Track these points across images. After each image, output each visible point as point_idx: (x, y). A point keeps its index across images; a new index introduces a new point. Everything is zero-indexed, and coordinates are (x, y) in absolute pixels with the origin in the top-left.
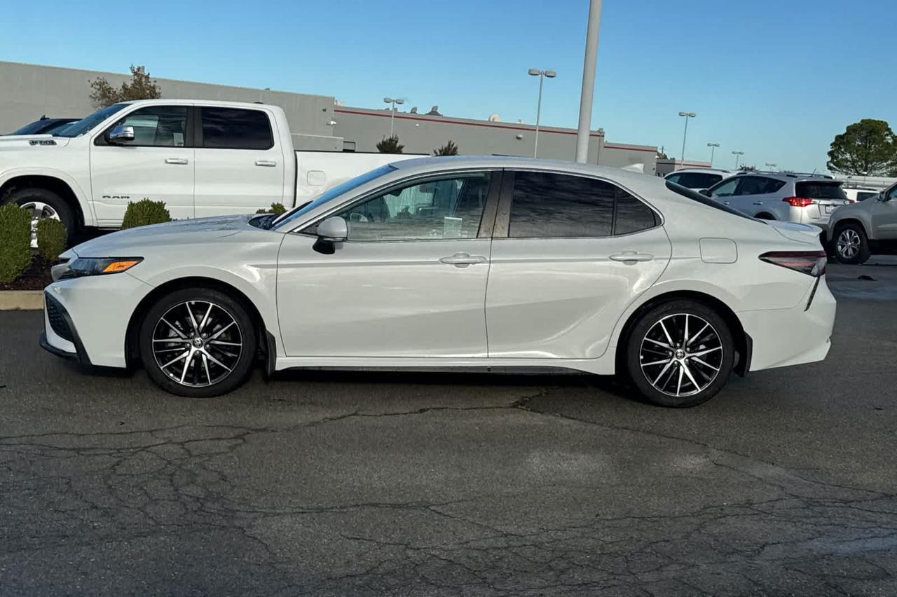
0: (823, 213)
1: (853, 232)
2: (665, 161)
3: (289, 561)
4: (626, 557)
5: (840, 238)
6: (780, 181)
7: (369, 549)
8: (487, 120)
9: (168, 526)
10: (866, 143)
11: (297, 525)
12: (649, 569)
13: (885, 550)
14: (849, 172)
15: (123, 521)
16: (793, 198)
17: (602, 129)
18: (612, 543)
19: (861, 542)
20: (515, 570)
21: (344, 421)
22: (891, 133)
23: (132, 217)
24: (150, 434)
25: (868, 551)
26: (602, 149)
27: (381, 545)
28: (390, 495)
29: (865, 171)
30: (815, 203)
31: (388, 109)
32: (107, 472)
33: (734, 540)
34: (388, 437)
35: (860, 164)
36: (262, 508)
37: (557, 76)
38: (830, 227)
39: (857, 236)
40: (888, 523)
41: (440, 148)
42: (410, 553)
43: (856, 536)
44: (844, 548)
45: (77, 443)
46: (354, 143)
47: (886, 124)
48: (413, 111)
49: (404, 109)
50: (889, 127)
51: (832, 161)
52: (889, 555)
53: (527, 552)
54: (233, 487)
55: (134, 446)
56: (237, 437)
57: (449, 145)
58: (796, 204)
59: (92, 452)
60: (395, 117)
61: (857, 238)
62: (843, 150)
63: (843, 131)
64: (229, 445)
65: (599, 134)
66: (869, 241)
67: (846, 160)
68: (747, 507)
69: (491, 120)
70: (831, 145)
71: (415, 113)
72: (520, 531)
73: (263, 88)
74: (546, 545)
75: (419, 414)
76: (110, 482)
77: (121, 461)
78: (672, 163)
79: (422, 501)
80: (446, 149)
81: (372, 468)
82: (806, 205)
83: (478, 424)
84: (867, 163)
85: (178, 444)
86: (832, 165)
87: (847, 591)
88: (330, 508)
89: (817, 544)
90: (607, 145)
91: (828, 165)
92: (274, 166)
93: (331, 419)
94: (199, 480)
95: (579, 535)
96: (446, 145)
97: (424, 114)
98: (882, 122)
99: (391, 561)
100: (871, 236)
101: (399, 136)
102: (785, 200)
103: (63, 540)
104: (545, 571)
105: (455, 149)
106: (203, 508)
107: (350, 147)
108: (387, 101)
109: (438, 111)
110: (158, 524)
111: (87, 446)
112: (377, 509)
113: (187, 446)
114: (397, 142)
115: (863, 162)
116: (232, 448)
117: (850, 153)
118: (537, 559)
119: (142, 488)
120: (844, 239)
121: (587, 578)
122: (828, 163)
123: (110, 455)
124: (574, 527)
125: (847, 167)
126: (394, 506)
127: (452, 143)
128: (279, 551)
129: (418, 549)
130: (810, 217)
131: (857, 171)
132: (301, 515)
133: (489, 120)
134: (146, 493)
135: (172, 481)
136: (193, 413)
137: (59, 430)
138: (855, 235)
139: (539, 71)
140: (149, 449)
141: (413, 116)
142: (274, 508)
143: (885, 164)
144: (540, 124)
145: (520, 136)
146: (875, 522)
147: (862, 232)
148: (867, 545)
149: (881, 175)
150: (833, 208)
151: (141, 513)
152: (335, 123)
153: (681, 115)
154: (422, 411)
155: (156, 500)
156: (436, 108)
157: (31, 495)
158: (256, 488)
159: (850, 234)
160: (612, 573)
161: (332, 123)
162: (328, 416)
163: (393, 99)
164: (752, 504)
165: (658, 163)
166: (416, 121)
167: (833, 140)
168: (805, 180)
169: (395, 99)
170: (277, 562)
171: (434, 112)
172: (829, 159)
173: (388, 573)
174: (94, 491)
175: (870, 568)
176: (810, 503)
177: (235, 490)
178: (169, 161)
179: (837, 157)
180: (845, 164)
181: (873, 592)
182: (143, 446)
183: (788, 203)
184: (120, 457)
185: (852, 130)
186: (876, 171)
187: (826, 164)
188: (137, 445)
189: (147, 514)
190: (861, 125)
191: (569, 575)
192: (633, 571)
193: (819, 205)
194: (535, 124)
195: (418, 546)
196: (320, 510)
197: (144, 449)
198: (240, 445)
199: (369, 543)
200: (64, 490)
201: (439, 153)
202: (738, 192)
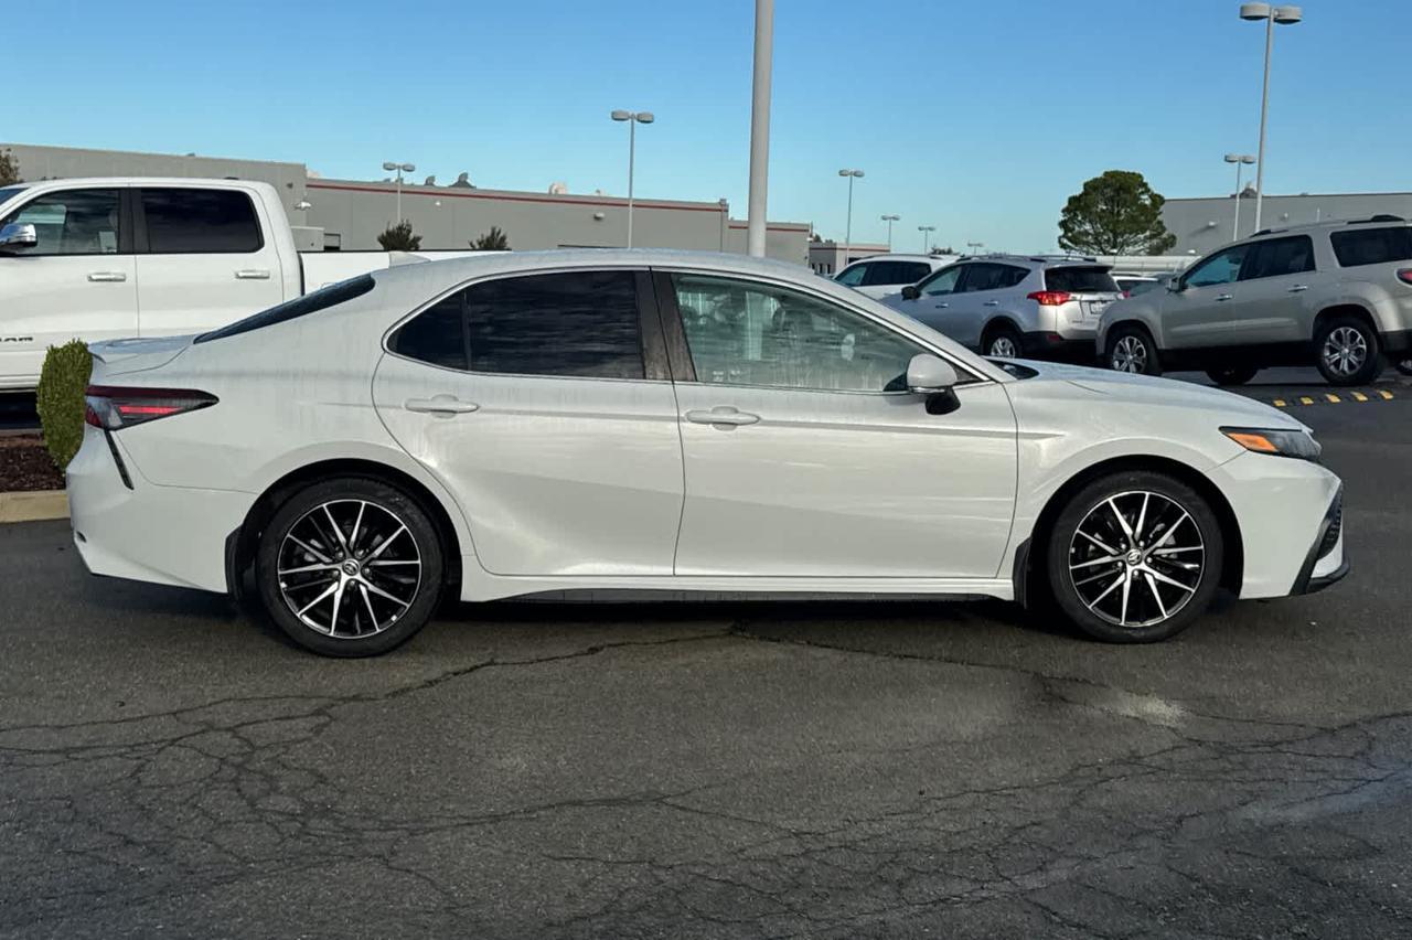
0: (1087, 313)
1: (1136, 340)
2: (819, 245)
3: (478, 902)
4: (987, 853)
5: (1117, 350)
6: (1023, 269)
7: (594, 872)
8: (547, 191)
9: (261, 862)
10: (1112, 207)
11: (468, 845)
12: (1028, 870)
13: (1355, 813)
14: (1091, 250)
15: (184, 861)
16: (1042, 293)
17: (725, 200)
18: (958, 833)
19: (1316, 803)
20: (830, 888)
21: (478, 675)
22: (1148, 190)
23: (56, 371)
24: (172, 717)
25: (1332, 817)
26: (726, 229)
27: (611, 866)
28: (595, 786)
29: (1114, 247)
30: (1074, 299)
31: (388, 180)
32: (127, 784)
33: (1134, 814)
34: (556, 695)
35: (1106, 237)
36: (401, 823)
37: (656, 120)
38: (1100, 333)
39: (1141, 346)
40: (1343, 772)
41: (480, 238)
42: (662, 874)
43: (1304, 795)
44: (1298, 814)
45: (59, 741)
46: (339, 235)
47: (1140, 176)
48: (430, 181)
49: (416, 179)
50: (1145, 181)
51: (1064, 236)
52: (1364, 820)
53: (839, 858)
54: (344, 792)
55: (155, 739)
56: (318, 713)
57: (493, 234)
58: (1047, 301)
59: (88, 753)
60: (402, 192)
61: (1140, 349)
62: (1080, 218)
63: (1079, 191)
64: (308, 726)
65: (720, 207)
66: (1160, 353)
67: (1086, 233)
68: (1134, 763)
69: (553, 192)
70: (1063, 211)
71: (432, 184)
72: (815, 827)
73: (184, 154)
74: (862, 844)
75: (590, 656)
76: (139, 800)
77: (143, 765)
78: (831, 248)
79: (649, 792)
80: (488, 240)
81: (552, 746)
82: (1062, 302)
83: (686, 666)
84: (1115, 237)
85: (228, 730)
86: (1065, 241)
87: (1325, 878)
88: (509, 814)
89: (1255, 812)
90: (732, 225)
91: (1060, 242)
92: (267, 278)
93: (456, 674)
94: (283, 785)
95: (905, 825)
96: (488, 233)
97: (446, 185)
98: (1134, 174)
99: (636, 889)
100: (1162, 344)
101: (411, 222)
102: (1031, 296)
103: (98, 899)
104: (877, 885)
105: (503, 239)
106: (307, 830)
107: (333, 242)
108: (389, 167)
109: (468, 181)
110: (245, 861)
111: (78, 744)
112: (583, 809)
113: (243, 731)
114: (409, 231)
115: (1111, 235)
116: (318, 730)
117: (1090, 222)
118: (857, 867)
119: (195, 806)
120: (1122, 350)
121: (942, 890)
122: (1060, 238)
123: (121, 755)
124: (893, 814)
125: (1087, 244)
126: (610, 802)
127: (497, 230)
128: (454, 888)
129: (671, 867)
130: (1068, 320)
131: (1102, 250)
132: (468, 829)
133: (550, 193)
134: (205, 813)
135: (239, 790)
136: (232, 679)
137: (21, 721)
138: (1138, 344)
139: (627, 113)
140: (181, 742)
141: (429, 190)
142: (419, 820)
143: (1142, 236)
144: (634, 196)
145: (600, 215)
146: (1323, 771)
147: (1147, 339)
148: (1329, 807)
149: (1136, 254)
150: (1102, 305)
151: (209, 845)
152: (309, 205)
153: (842, 174)
154: (593, 651)
155: (225, 823)
156: (464, 176)
157: (17, 830)
158: (380, 792)
159: (1131, 342)
160: (976, 880)
161: (304, 205)
162: (450, 668)
163: (397, 164)
164: (1139, 758)
165: (811, 249)
166: (436, 197)
167: (1065, 204)
168: (1057, 266)
169: (401, 164)
170: (458, 906)
171: (462, 182)
172: (1061, 232)
173: (640, 908)
174: (119, 816)
175: (1345, 842)
176: (1222, 750)
177: (348, 796)
178: (94, 277)
179: (1072, 230)
180: (1085, 239)
181: (1363, 877)
182: (169, 737)
183: (1035, 301)
184: (139, 758)
185: (1091, 187)
186: (1131, 248)
187: (1057, 240)
188: (160, 737)
189: (219, 847)
190: (1105, 180)
191: (913, 888)
192: (1006, 874)
193: (1081, 302)
194: (627, 196)
195: (668, 862)
196: (495, 818)
197: (173, 742)
198: (326, 725)
199: (591, 863)
200: (70, 818)
201: (477, 247)
202: (960, 287)
